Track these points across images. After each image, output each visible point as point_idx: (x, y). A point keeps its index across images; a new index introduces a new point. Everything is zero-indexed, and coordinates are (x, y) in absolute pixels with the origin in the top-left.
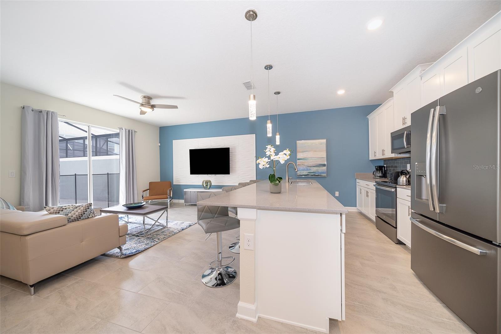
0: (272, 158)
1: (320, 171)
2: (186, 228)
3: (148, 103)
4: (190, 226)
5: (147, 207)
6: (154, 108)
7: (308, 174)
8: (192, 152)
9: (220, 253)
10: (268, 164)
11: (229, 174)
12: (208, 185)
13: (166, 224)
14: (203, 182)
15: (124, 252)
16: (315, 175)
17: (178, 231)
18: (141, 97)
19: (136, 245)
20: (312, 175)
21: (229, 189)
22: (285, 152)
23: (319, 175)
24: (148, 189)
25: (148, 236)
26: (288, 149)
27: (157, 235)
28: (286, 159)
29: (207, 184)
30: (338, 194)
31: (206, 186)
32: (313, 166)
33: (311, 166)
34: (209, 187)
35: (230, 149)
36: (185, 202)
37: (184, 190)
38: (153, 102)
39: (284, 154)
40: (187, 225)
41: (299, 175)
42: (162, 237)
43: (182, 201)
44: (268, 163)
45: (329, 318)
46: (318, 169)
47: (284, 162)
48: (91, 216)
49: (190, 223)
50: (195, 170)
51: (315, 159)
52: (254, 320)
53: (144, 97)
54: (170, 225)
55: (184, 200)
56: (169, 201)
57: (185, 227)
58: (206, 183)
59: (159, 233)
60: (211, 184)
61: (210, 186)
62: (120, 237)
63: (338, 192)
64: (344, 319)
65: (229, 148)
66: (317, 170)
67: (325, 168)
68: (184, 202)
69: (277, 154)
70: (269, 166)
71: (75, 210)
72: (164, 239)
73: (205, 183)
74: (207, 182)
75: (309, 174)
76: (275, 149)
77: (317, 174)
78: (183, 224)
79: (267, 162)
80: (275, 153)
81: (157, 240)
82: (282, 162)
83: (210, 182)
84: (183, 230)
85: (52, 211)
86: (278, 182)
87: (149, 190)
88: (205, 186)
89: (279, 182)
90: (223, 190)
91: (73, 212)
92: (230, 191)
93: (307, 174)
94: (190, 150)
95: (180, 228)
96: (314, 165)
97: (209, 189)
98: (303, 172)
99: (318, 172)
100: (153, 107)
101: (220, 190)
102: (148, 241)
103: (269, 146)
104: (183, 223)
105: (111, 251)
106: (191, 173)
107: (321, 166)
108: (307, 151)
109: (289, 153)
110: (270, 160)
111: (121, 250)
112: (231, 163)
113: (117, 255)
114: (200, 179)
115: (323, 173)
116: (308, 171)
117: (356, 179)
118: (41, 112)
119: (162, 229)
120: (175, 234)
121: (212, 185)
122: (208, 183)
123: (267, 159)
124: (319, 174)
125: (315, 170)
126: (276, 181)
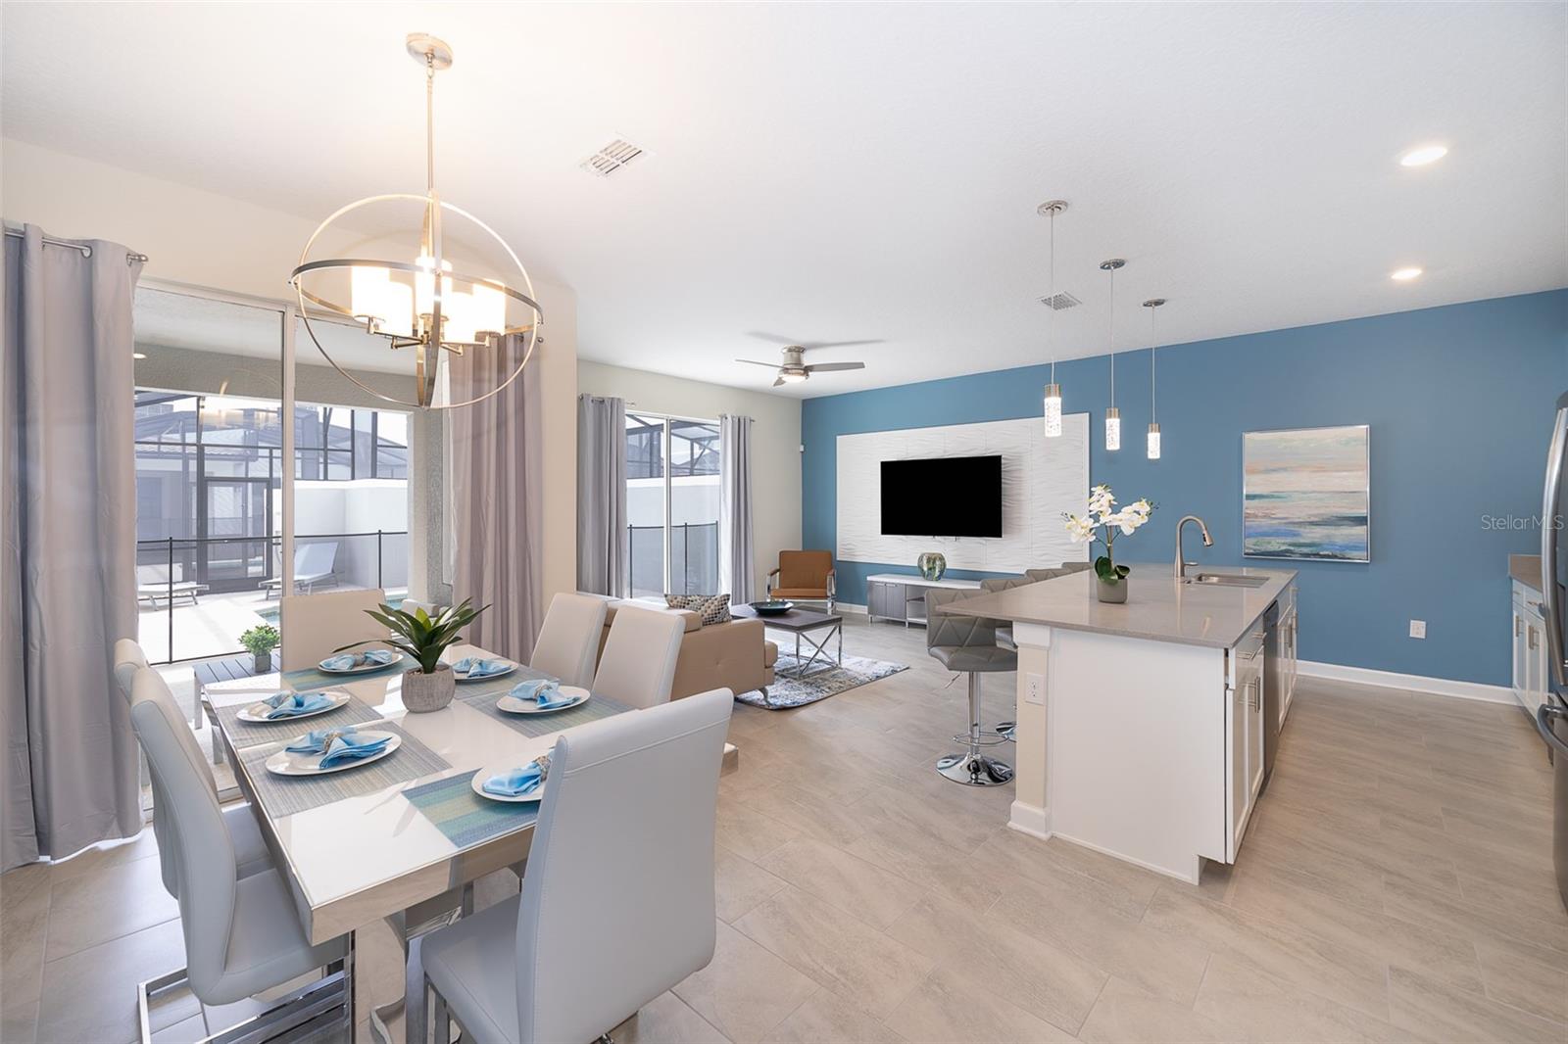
0: (1103, 519)
1: (1339, 541)
2: (885, 676)
3: (798, 363)
4: (894, 672)
5: (797, 614)
6: (810, 373)
7: (1287, 551)
8: (890, 471)
9: (976, 725)
10: (1094, 534)
11: (1000, 536)
12: (934, 565)
13: (837, 660)
14: (921, 559)
15: (771, 701)
16: (1317, 555)
17: (867, 680)
18: (785, 351)
19: (787, 693)
20: (1308, 555)
21: (1000, 583)
22: (1136, 506)
23: (1336, 557)
24: (778, 570)
25: (806, 680)
26: (1144, 500)
27: (824, 680)
28: (1139, 525)
29: (931, 565)
30: (1424, 630)
31: (930, 569)
32: (1312, 523)
33: (1301, 524)
34: (937, 573)
35: (1003, 461)
36: (869, 613)
37: (869, 578)
38: (808, 359)
39: (1135, 512)
40: (887, 669)
41: (1252, 551)
42: (836, 685)
43: (862, 610)
44: (1093, 531)
45: (1200, 857)
46: (1333, 532)
47: (1133, 530)
48: (725, 619)
49: (893, 664)
50: (895, 521)
51: (1319, 496)
52: (1044, 836)
53: (790, 350)
54: (845, 664)
55: (866, 607)
56: (830, 605)
57: (883, 673)
58: (928, 562)
59: (827, 675)
60: (945, 565)
61: (941, 572)
62: (766, 667)
63: (1424, 623)
64: (1231, 861)
65: (999, 458)
66: (1328, 536)
67: (1361, 531)
68: (866, 613)
69: (1116, 510)
70: (1094, 537)
71: (706, 604)
72: (841, 691)
73: (925, 562)
74: (932, 559)
75: (1292, 548)
76: (1112, 498)
77: (1326, 553)
78: (876, 666)
79: (1091, 530)
80: (1111, 506)
81: (827, 690)
82: (1127, 530)
83: (942, 559)
84: (878, 677)
85: (675, 602)
86: (1116, 577)
87: (778, 574)
88: (925, 569)
89: (1121, 577)
90: (982, 586)
91: (703, 608)
92: (1000, 590)
93: (1283, 548)
94: (883, 463)
95: (871, 672)
96: (1313, 519)
97: (938, 578)
98: (1269, 543)
99: (1333, 544)
100: (807, 370)
101: (976, 586)
102: (809, 690)
103: (1099, 487)
104: (875, 663)
105: (749, 694)
106: (885, 531)
107: (1346, 522)
108: (1285, 469)
109: (1148, 509)
110: (1097, 525)
111: (766, 696)
112: (1007, 504)
113: (760, 703)
114: (910, 549)
115: (1355, 548)
116: (1289, 540)
117: (1511, 579)
118: (602, 401)
119: (829, 670)
120: (863, 683)
121: (947, 567)
122: (934, 562)
123: (1092, 520)
124: (1338, 553)
125: (1318, 535)
126: (1112, 575)
